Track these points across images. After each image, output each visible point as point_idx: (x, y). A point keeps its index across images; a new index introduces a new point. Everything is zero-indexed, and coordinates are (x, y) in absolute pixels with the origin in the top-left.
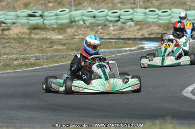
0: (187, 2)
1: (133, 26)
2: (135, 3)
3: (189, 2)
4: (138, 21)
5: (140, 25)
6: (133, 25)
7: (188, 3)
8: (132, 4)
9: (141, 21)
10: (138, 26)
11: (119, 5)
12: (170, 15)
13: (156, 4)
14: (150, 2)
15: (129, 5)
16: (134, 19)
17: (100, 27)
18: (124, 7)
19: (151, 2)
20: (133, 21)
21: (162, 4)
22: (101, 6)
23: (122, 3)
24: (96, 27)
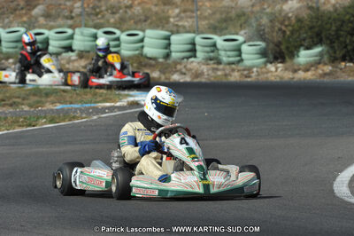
0: (169, 17)
1: (75, 60)
2: (72, 18)
3: (174, 17)
4: (82, 51)
5: (88, 58)
6: (73, 58)
7: (172, 20)
8: (67, 18)
9: (88, 52)
10: (83, 60)
11: (42, 20)
12: (142, 40)
13: (112, 20)
14: (99, 16)
15: (60, 21)
16: (74, 47)
17: (11, 61)
18: (52, 23)
19: (103, 16)
20: (72, 51)
21: (122, 20)
22: (6, 21)
23: (47, 16)
24: (3, 61)
